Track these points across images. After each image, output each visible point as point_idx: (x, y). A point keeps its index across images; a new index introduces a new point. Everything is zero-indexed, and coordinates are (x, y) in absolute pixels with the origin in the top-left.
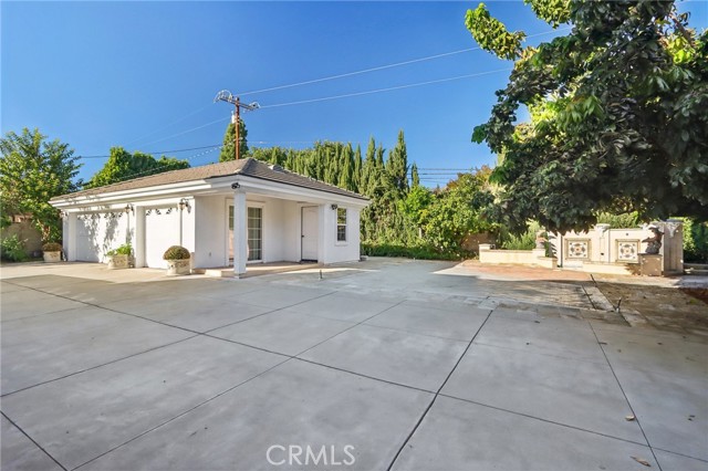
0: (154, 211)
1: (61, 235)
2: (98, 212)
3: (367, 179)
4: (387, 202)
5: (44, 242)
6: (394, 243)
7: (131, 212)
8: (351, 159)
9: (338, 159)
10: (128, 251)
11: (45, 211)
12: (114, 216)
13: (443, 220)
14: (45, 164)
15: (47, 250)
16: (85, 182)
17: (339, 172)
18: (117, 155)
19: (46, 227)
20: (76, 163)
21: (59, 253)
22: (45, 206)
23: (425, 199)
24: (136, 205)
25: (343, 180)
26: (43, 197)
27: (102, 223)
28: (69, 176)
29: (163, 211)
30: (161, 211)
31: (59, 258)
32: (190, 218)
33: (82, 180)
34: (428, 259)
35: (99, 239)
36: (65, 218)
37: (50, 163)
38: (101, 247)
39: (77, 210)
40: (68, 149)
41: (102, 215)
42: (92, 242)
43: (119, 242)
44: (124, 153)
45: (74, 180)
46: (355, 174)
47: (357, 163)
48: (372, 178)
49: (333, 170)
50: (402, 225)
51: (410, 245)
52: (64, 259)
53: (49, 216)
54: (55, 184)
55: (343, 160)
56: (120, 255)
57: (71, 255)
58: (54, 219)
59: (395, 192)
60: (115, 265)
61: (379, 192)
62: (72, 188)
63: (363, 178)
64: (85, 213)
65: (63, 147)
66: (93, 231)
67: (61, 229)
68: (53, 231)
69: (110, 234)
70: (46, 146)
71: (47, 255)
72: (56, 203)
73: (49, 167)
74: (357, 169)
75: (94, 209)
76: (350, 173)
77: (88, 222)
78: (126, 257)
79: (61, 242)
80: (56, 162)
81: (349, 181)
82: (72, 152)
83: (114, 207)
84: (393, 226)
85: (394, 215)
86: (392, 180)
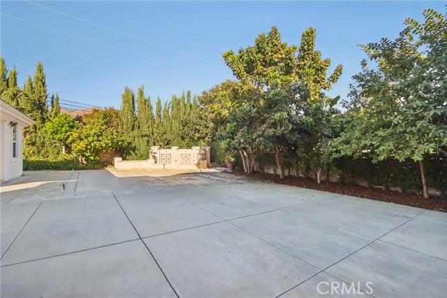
6: (34, 158)
23: (72, 124)
59: (37, 115)
84: (34, 144)
85: (34, 134)
86: (35, 104)
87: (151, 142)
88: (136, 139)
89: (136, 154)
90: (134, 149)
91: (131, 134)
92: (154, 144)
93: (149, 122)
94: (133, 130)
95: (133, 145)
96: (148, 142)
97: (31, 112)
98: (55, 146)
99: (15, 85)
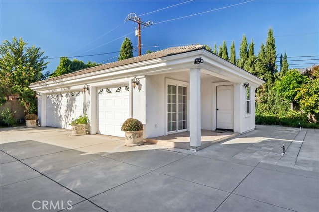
0: (105, 90)
1: (37, 109)
2: (61, 93)
5: (26, 114)
7: (87, 91)
10: (85, 121)
11: (27, 92)
12: (73, 94)
14: (26, 62)
15: (28, 119)
16: (51, 73)
18: (64, 61)
19: (27, 103)
20: (45, 61)
21: (36, 121)
22: (27, 89)
24: (91, 85)
26: (25, 83)
27: (64, 100)
28: (41, 70)
29: (113, 90)
30: (111, 89)
31: (35, 124)
32: (140, 95)
33: (49, 72)
35: (62, 112)
36: (39, 97)
37: (29, 61)
38: (63, 117)
39: (47, 91)
40: (40, 51)
41: (64, 95)
42: (57, 114)
43: (77, 114)
44: (68, 60)
45: (44, 72)
48: (246, 66)
51: (280, 116)
52: (39, 125)
53: (29, 96)
54: (33, 75)
56: (80, 125)
57: (44, 122)
58: (33, 98)
60: (77, 133)
62: (43, 77)
64: (52, 93)
65: (37, 50)
66: (58, 106)
67: (36, 104)
68: (31, 106)
69: (70, 108)
70: (27, 50)
71: (28, 123)
72: (34, 87)
73: (29, 63)
75: (59, 90)
77: (54, 100)
78: (84, 126)
79: (36, 114)
80: (33, 61)
82: (42, 53)
83: (73, 88)
85: (266, 93)
86: (266, 66)
97: (263, 74)
98: (283, 104)
99: (253, 54)
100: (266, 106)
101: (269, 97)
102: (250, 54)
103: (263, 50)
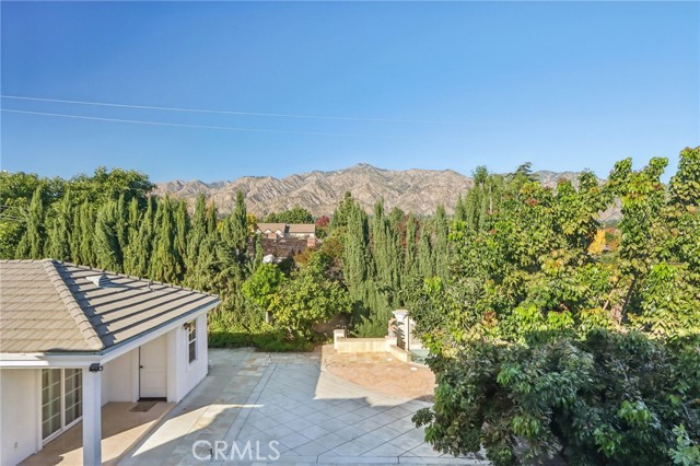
3: (197, 249)
4: (224, 280)
6: (233, 330)
8: (171, 219)
9: (152, 217)
13: (300, 310)
17: (153, 235)
23: (274, 280)
25: (161, 248)
34: (280, 351)
46: (179, 239)
47: (181, 225)
48: (203, 249)
49: (145, 232)
50: (244, 307)
51: (253, 330)
55: (160, 219)
59: (235, 269)
61: (216, 269)
63: (192, 246)
74: (181, 233)
76: (172, 237)
81: (171, 249)
84: (232, 309)
85: (233, 295)
86: (233, 254)
87: (396, 301)
88: (371, 295)
89: (371, 321)
90: (367, 313)
91: (361, 287)
92: (402, 304)
93: (394, 263)
94: (364, 279)
95: (365, 306)
96: (390, 300)
97: (228, 266)
98: (257, 312)
99: (215, 226)
100: (233, 315)
101: (237, 302)
102: (210, 228)
103: (229, 226)
